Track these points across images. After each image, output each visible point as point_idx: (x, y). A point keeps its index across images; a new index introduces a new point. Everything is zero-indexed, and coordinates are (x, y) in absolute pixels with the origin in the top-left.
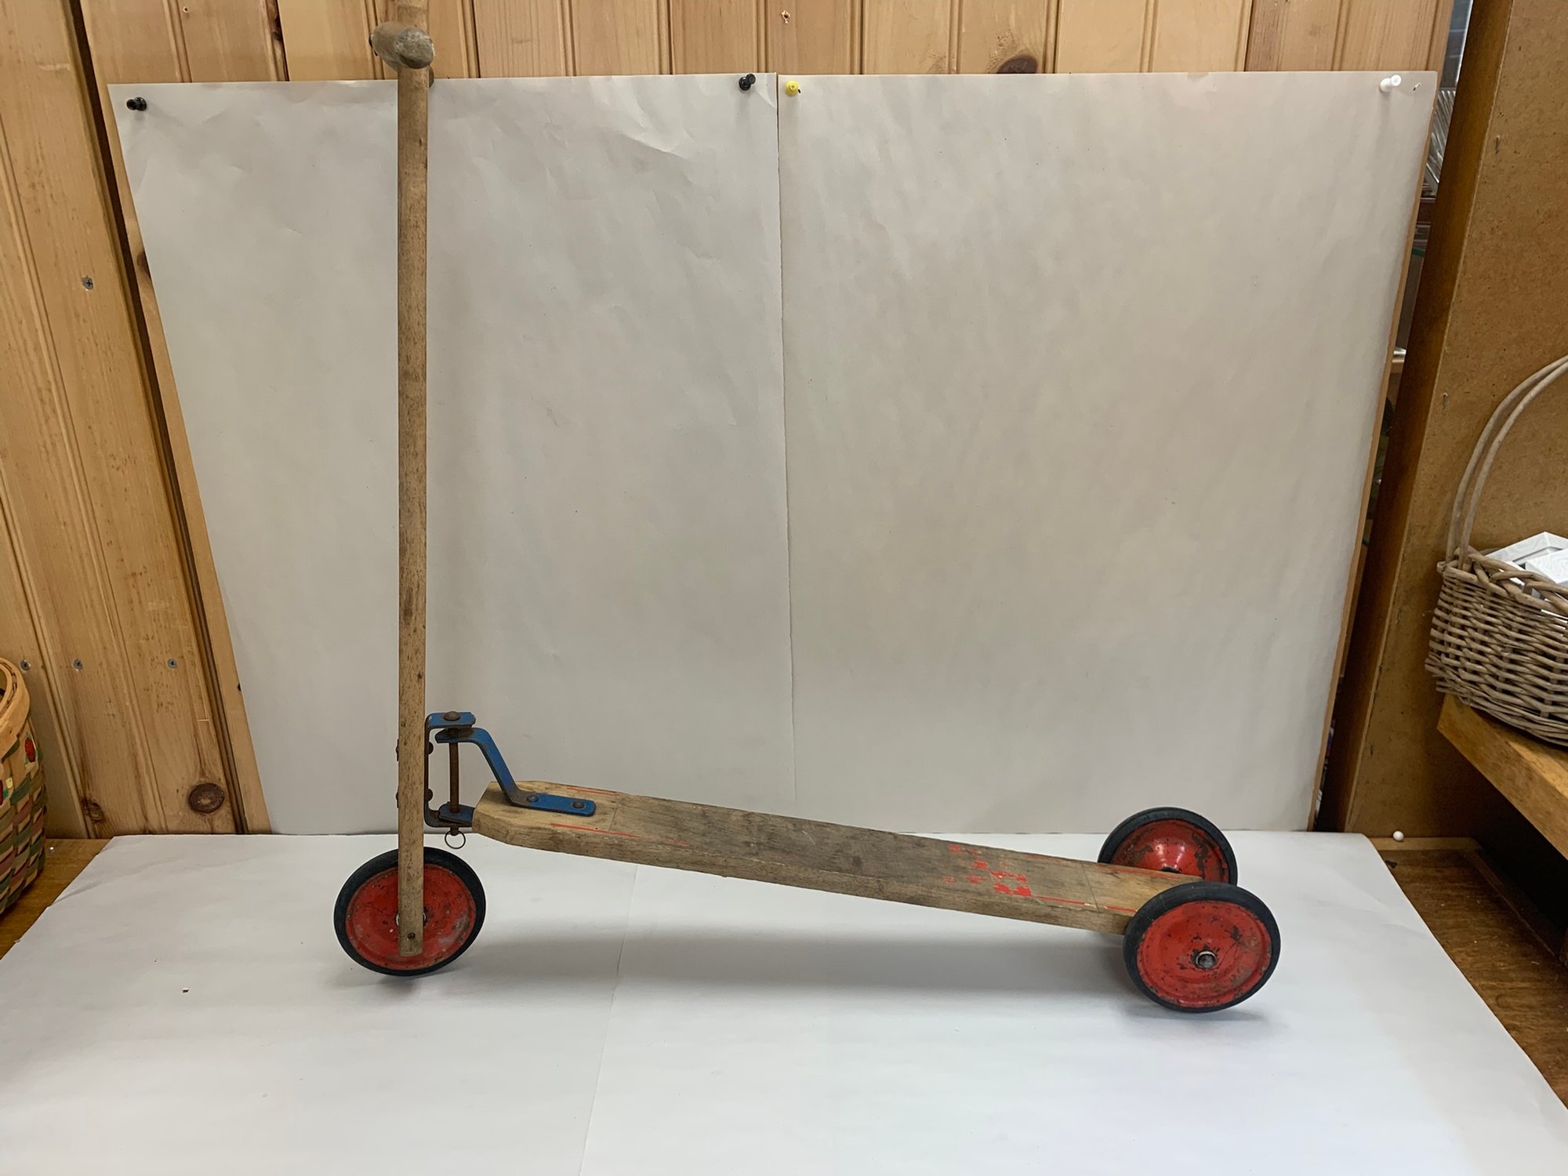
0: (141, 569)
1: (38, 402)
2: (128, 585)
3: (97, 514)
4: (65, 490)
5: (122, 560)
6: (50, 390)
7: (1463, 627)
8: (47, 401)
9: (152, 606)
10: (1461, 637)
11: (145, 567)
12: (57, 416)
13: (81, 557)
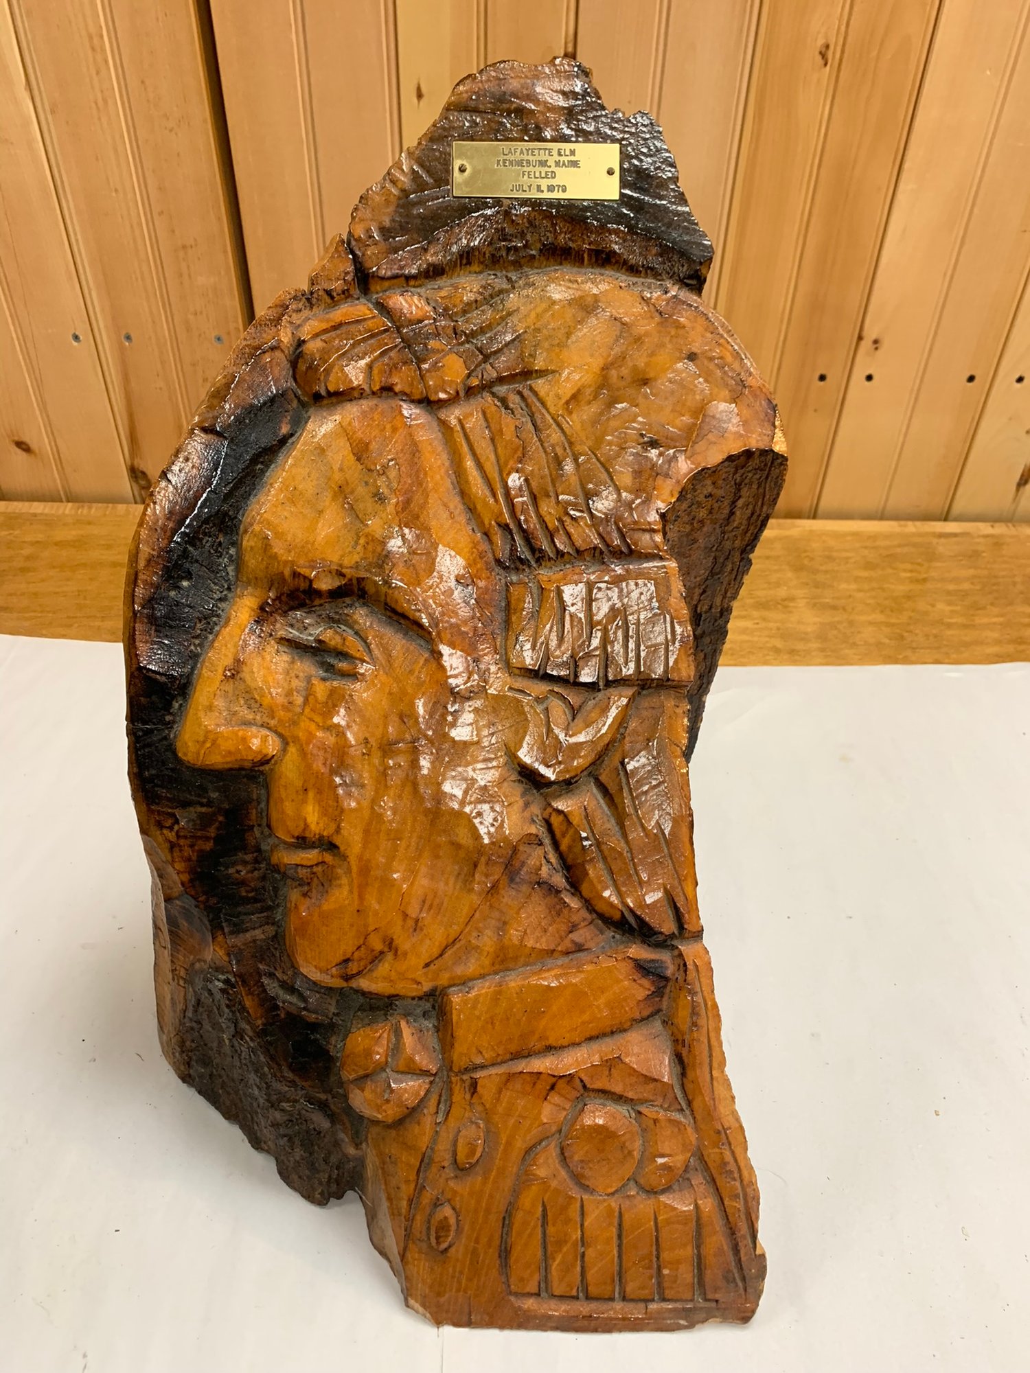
0: (193, 243)
1: (90, 52)
2: (178, 259)
3: (149, 182)
4: (116, 151)
5: (173, 231)
6: (101, 36)
9: (200, 280)
11: (195, 240)
12: (108, 69)
13: (132, 227)
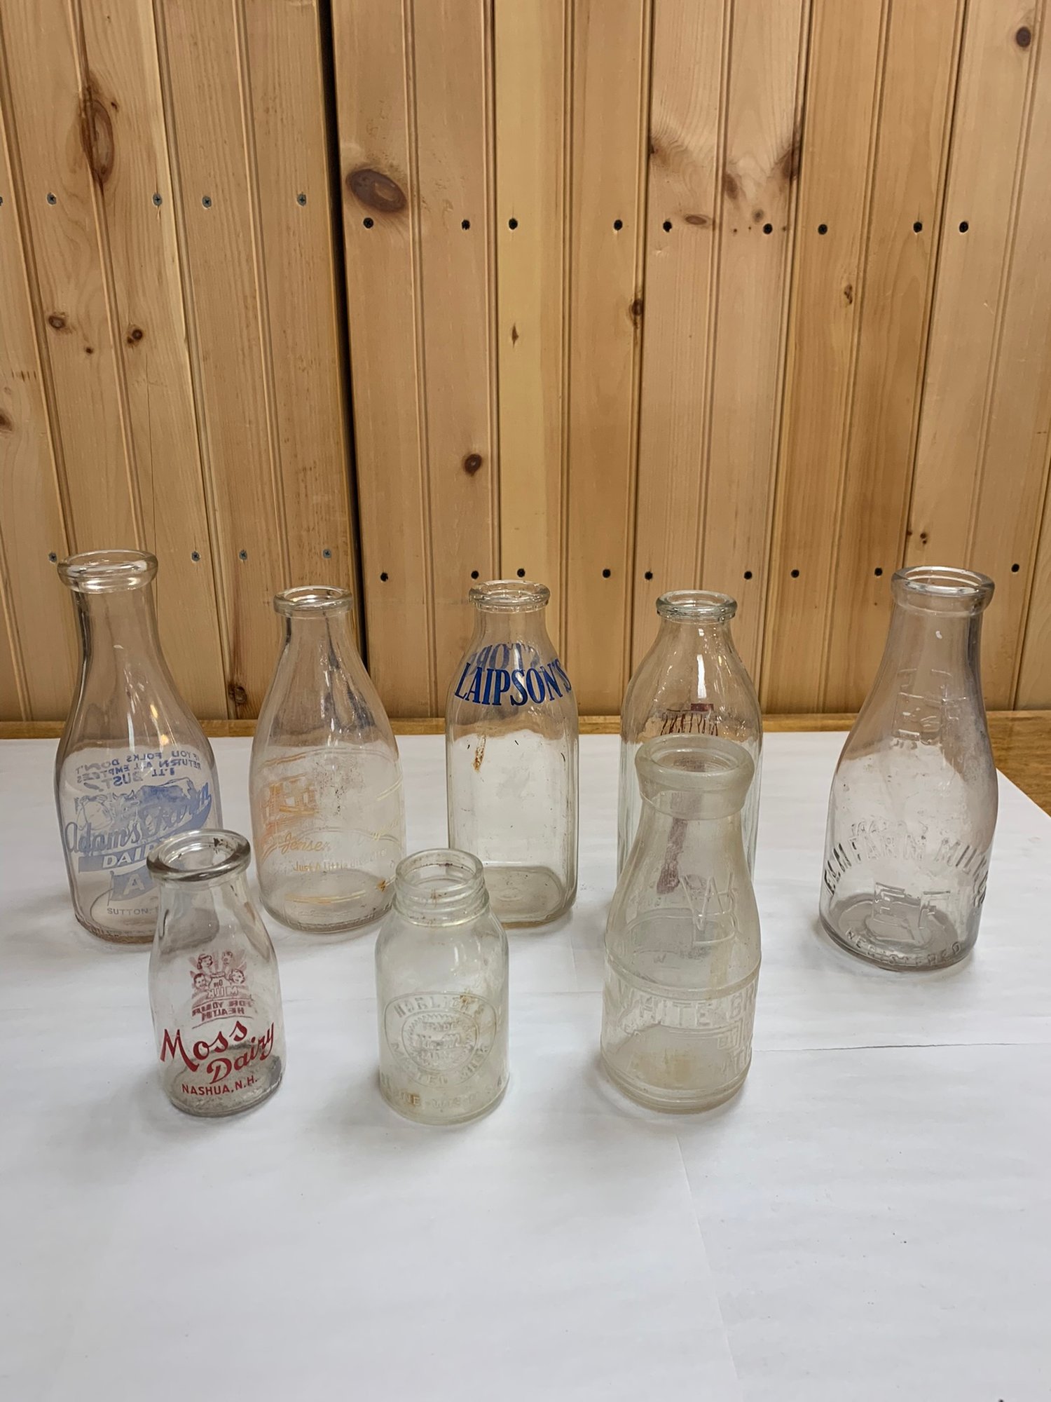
0: (311, 464)
1: (243, 311)
2: (298, 479)
3: (280, 413)
4: (254, 389)
5: (296, 456)
6: (255, 298)
8: (250, 307)
9: (315, 499)
11: (315, 462)
12: (257, 322)
13: (260, 453)
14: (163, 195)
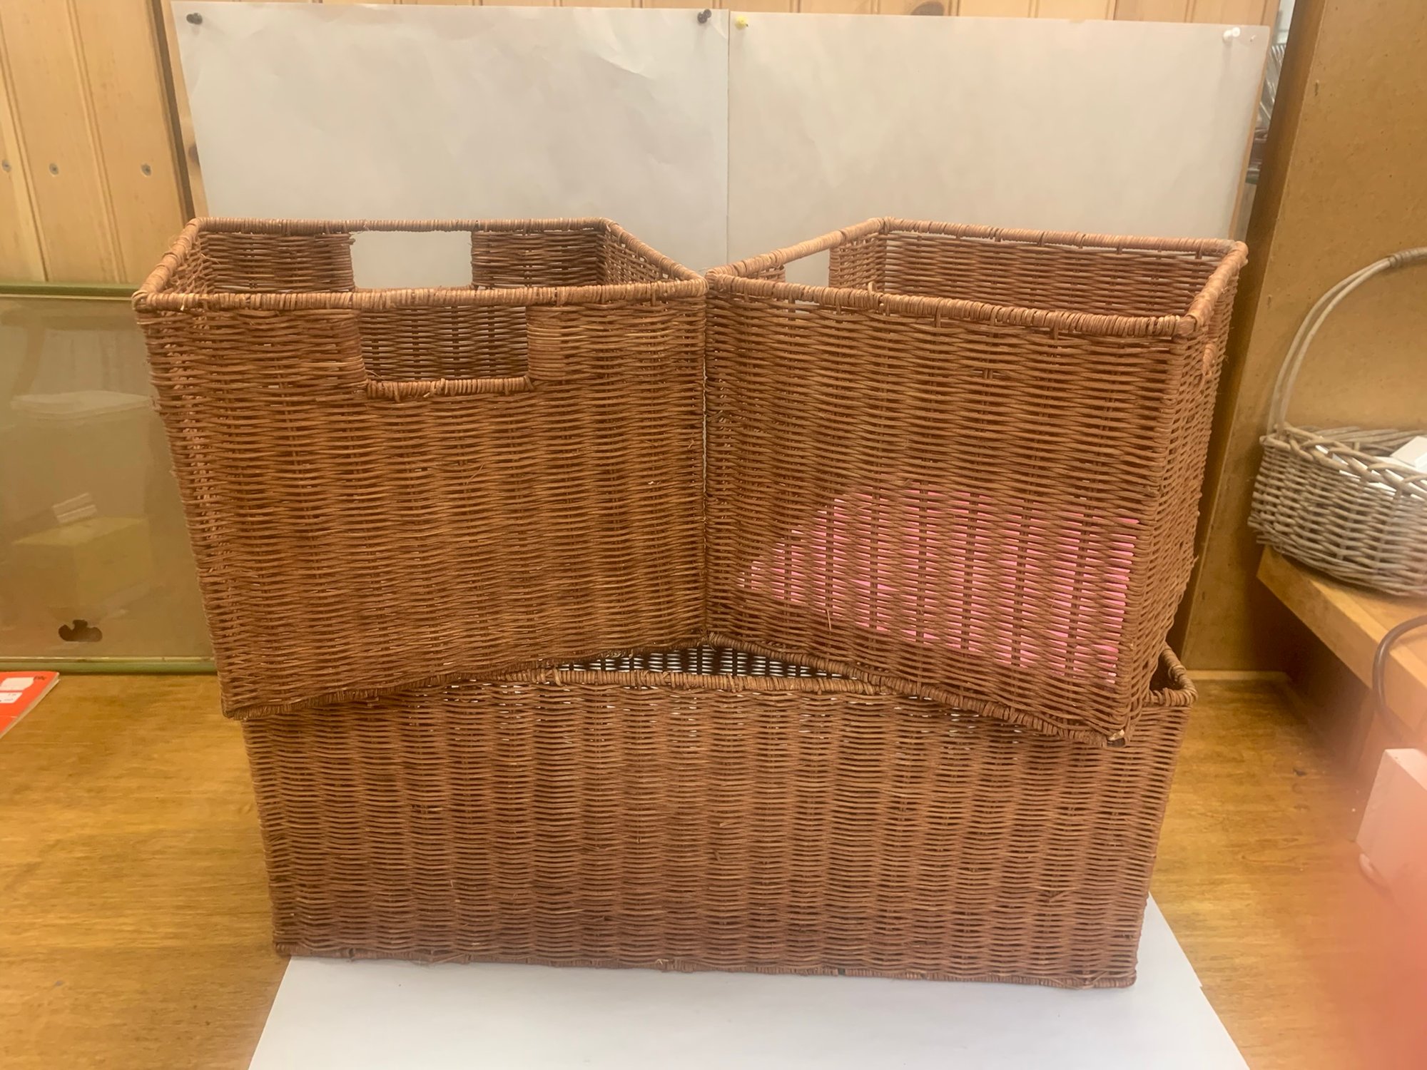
7: (1279, 488)
10: (1277, 497)
14: (11, 163)
